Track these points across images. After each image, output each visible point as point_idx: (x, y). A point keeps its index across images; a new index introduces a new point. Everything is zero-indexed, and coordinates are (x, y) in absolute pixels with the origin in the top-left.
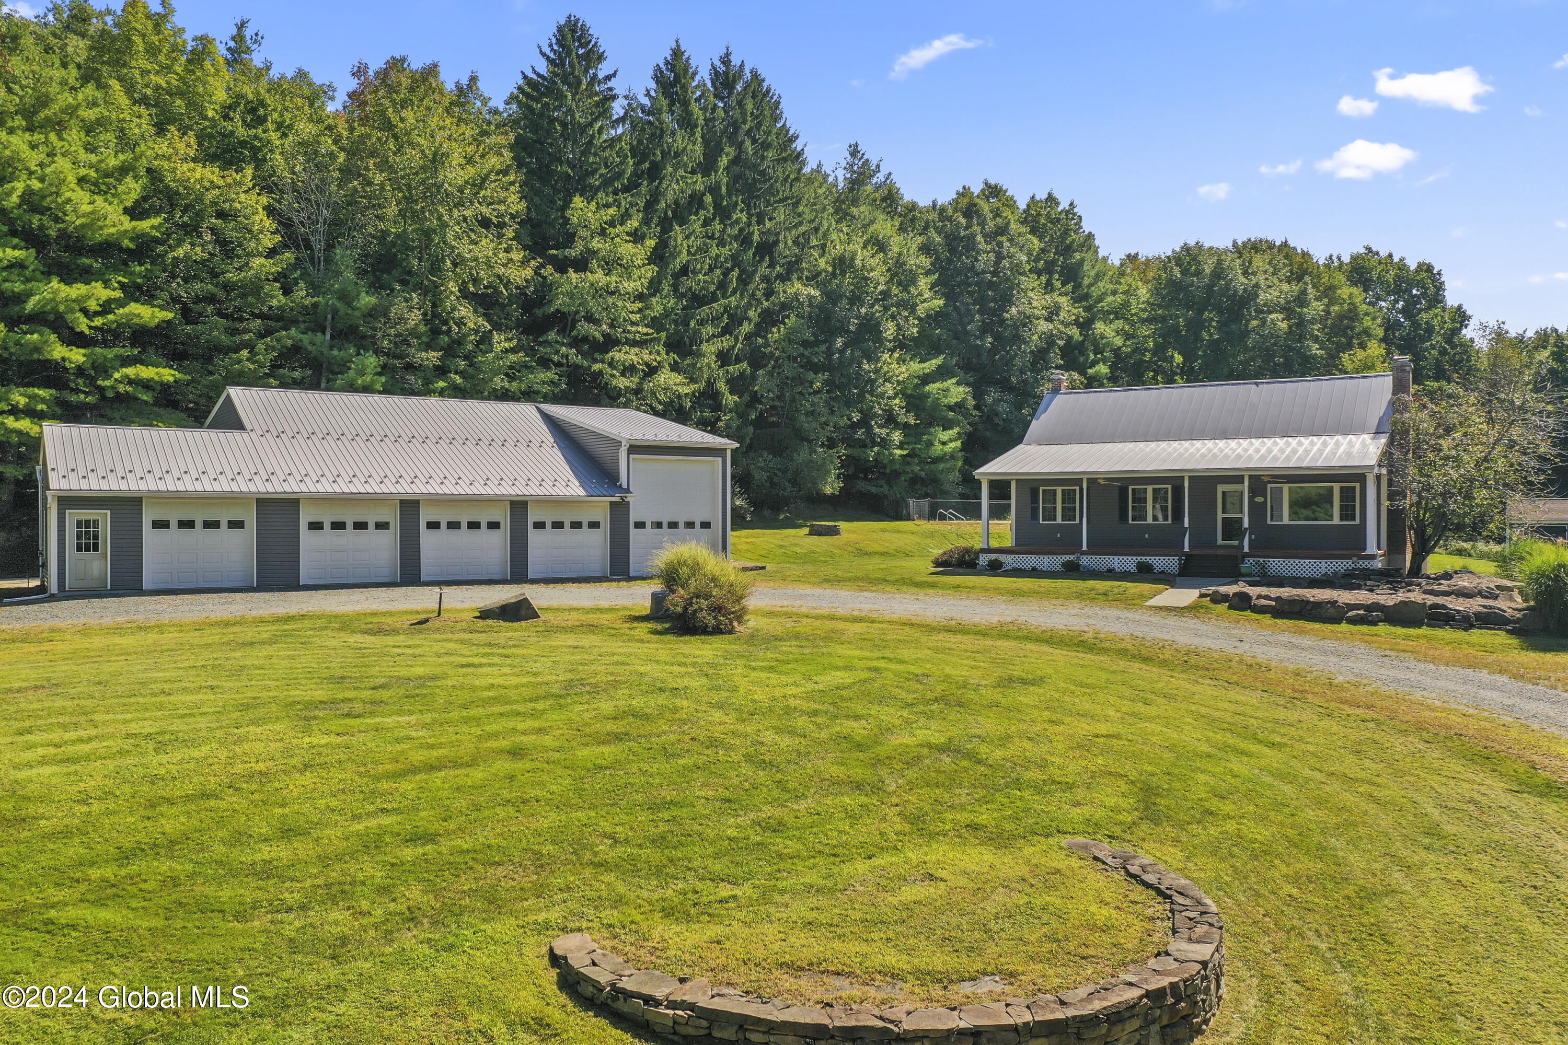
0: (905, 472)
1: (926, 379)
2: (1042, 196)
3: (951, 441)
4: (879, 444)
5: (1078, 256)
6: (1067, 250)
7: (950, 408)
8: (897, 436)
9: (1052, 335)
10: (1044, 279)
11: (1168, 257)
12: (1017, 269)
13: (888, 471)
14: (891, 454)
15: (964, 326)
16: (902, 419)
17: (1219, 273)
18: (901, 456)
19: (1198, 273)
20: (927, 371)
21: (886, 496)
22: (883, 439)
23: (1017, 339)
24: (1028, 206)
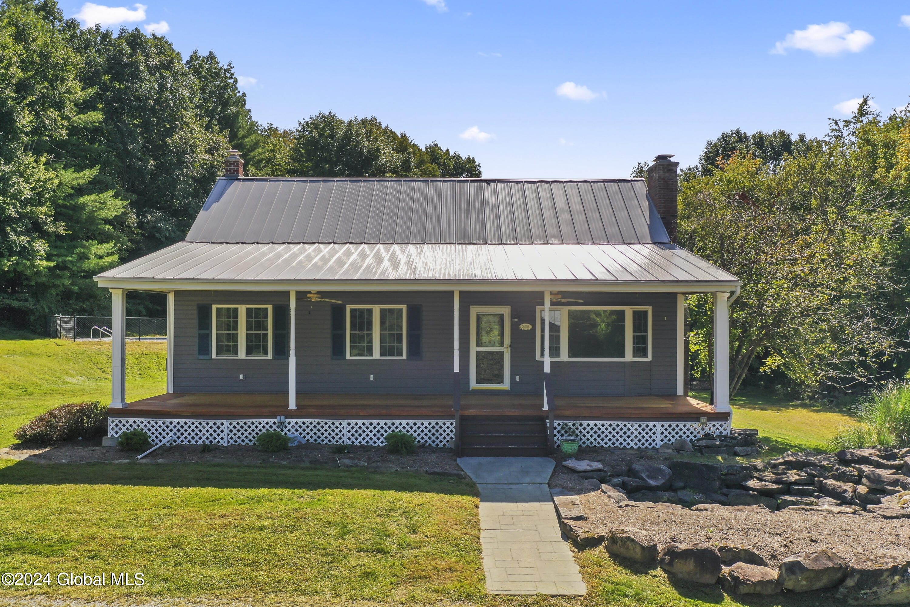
0: (54, 286)
1: (80, 191)
2: (204, 53)
3: (108, 255)
4: (20, 254)
5: (234, 109)
6: (226, 104)
7: (107, 222)
8: (41, 246)
9: (212, 166)
10: (205, 120)
11: (307, 123)
12: (181, 102)
13: (33, 283)
14: (33, 266)
15: (125, 144)
16: (51, 229)
17: (348, 136)
18: (49, 268)
19: (332, 136)
20: (82, 182)
21: (32, 311)
22: (24, 248)
23: (181, 164)
24: (191, 57)
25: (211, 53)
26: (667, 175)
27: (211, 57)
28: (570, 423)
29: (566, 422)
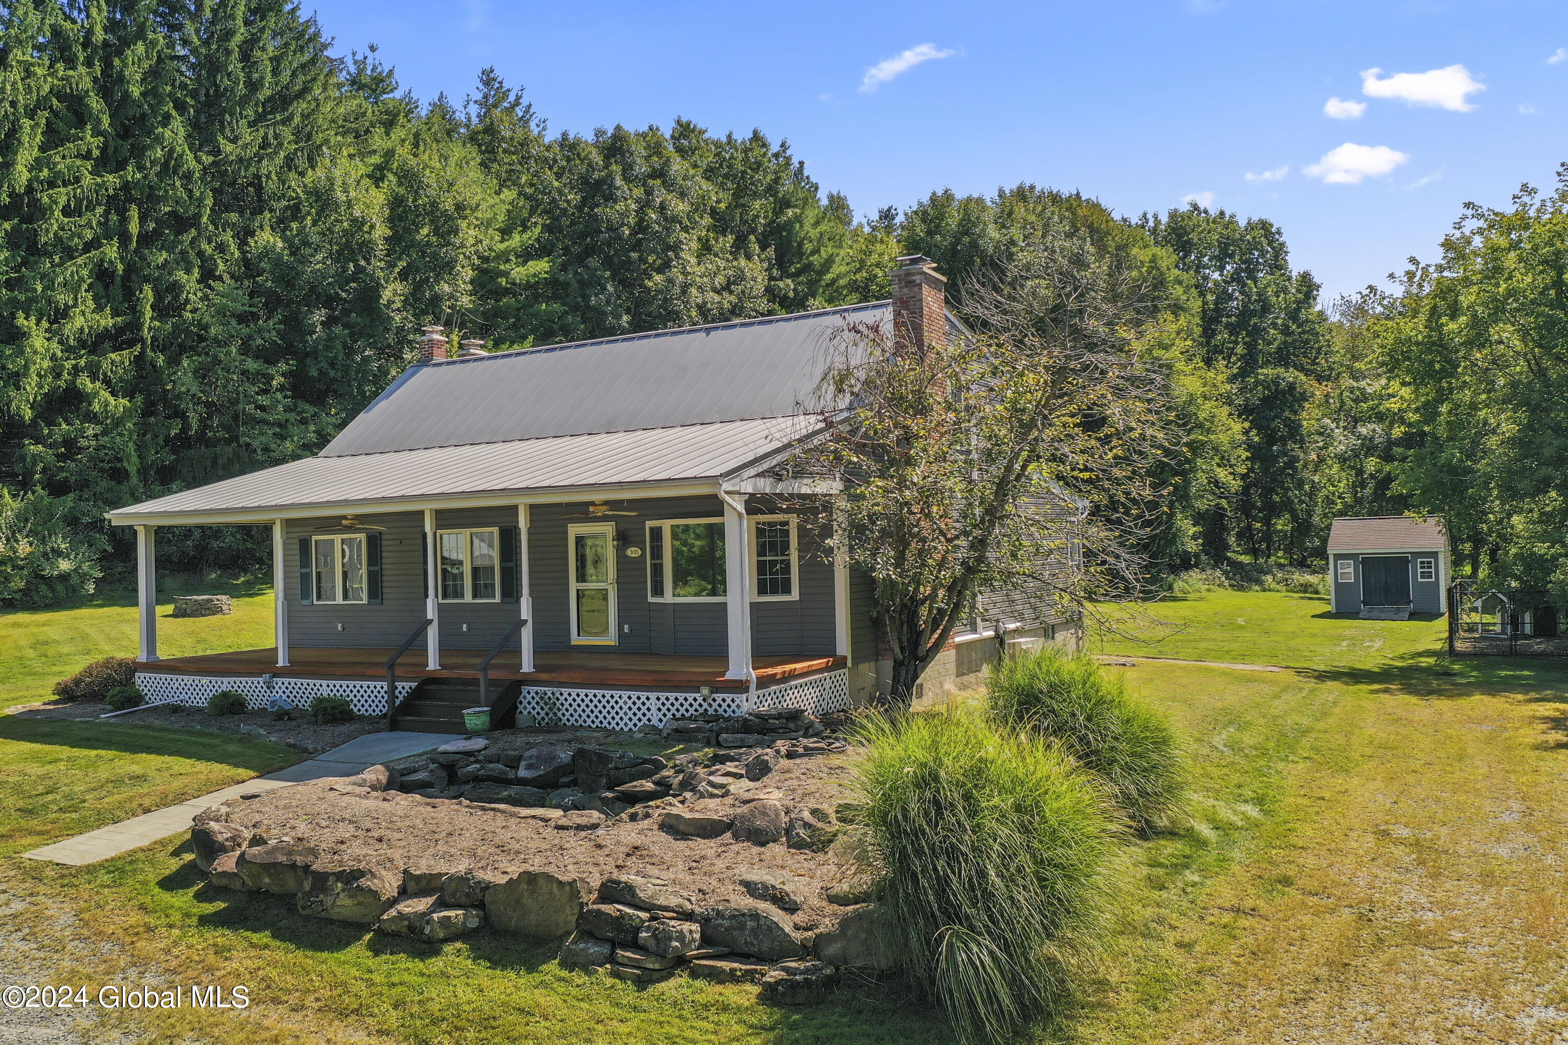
2: (743, 134)
24: (722, 146)
25: (755, 133)
26: (905, 290)
27: (756, 137)
28: (549, 690)
29: (544, 689)
